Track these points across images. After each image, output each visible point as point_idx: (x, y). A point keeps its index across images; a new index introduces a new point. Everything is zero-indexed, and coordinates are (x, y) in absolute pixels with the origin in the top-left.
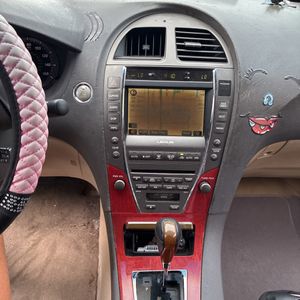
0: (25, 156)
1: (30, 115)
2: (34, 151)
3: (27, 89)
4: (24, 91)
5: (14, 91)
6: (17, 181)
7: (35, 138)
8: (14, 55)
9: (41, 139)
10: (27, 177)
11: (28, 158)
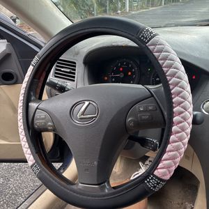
0: (170, 151)
1: (181, 122)
2: (177, 149)
3: (182, 102)
4: (180, 103)
5: (173, 103)
6: (160, 168)
7: (181, 139)
8: (178, 78)
9: (184, 141)
10: (168, 167)
11: (172, 153)
